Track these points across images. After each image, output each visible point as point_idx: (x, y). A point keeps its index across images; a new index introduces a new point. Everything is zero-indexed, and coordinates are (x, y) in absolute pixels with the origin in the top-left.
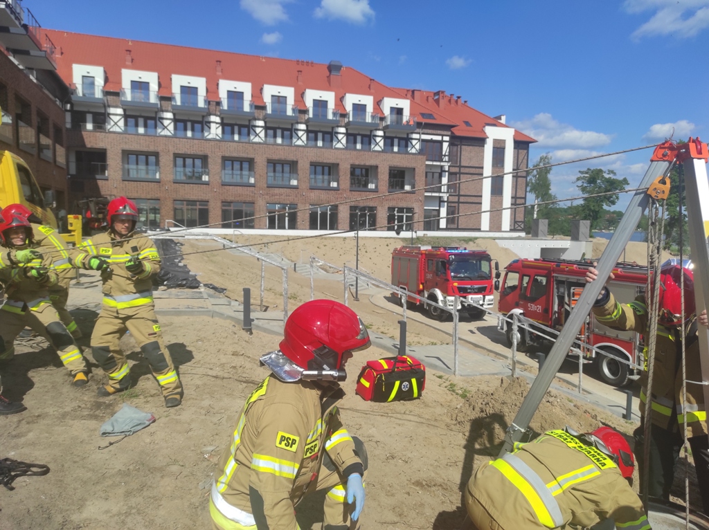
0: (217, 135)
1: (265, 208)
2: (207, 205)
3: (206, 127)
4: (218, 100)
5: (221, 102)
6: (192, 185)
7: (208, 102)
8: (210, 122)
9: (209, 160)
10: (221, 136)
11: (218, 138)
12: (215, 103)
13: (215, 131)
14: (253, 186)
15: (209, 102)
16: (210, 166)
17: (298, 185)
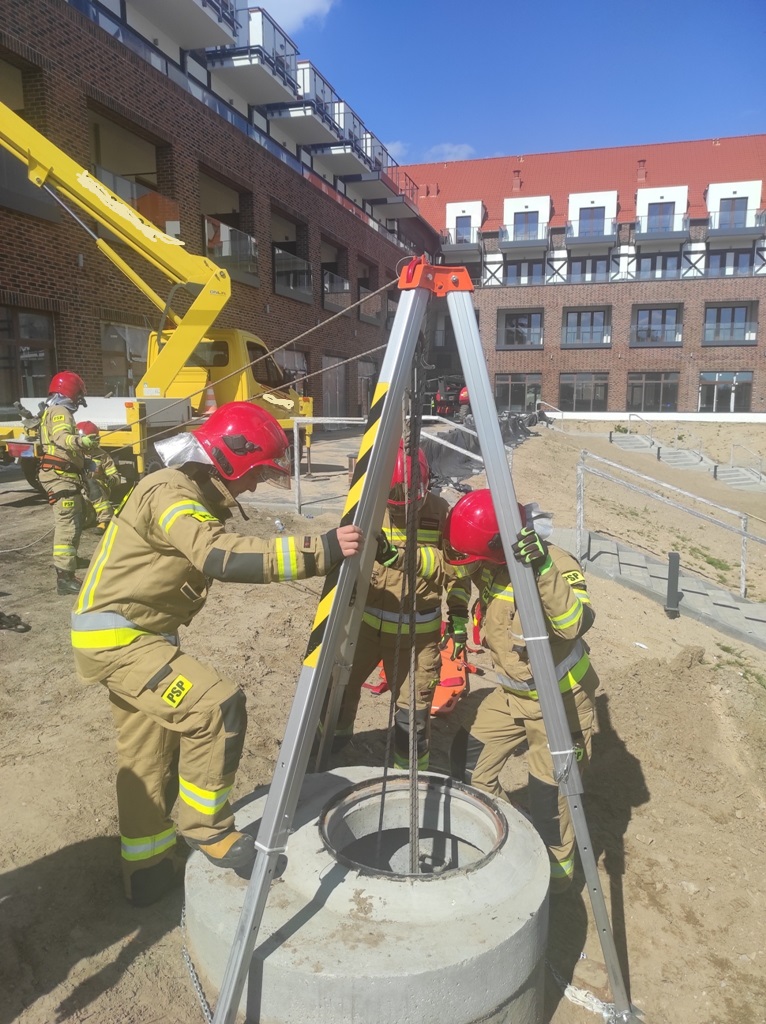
0: (628, 273)
1: (697, 379)
2: (606, 379)
3: (613, 264)
4: (633, 221)
5: (638, 223)
6: (586, 351)
7: (618, 227)
8: (619, 256)
9: (613, 312)
10: (634, 274)
11: (630, 277)
12: (628, 226)
13: (626, 268)
14: (679, 346)
15: (620, 226)
16: (613, 321)
17: (756, 341)
